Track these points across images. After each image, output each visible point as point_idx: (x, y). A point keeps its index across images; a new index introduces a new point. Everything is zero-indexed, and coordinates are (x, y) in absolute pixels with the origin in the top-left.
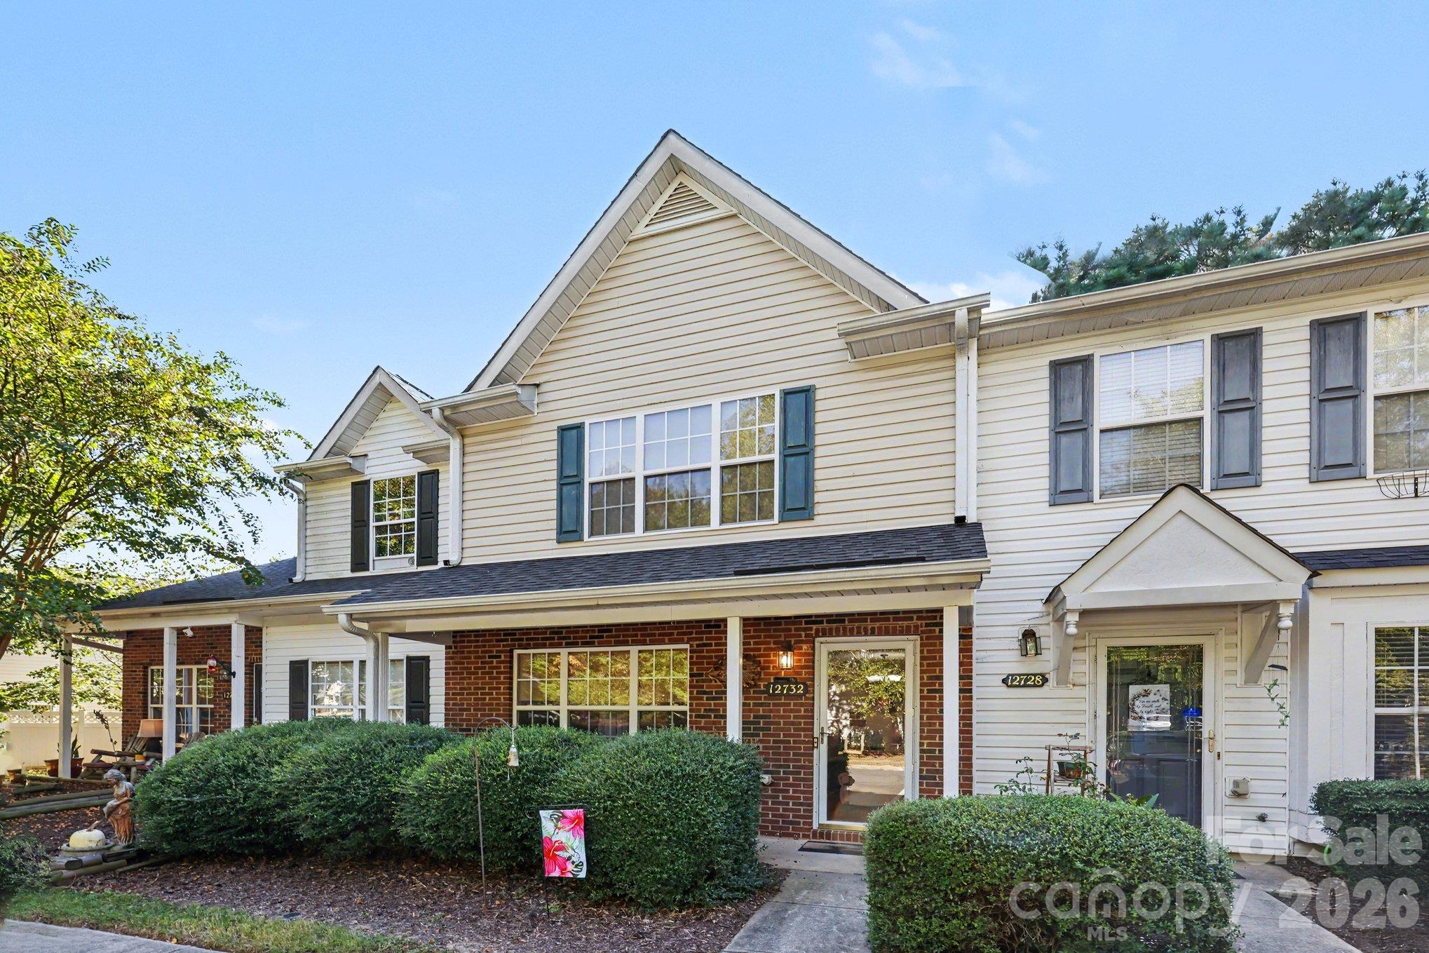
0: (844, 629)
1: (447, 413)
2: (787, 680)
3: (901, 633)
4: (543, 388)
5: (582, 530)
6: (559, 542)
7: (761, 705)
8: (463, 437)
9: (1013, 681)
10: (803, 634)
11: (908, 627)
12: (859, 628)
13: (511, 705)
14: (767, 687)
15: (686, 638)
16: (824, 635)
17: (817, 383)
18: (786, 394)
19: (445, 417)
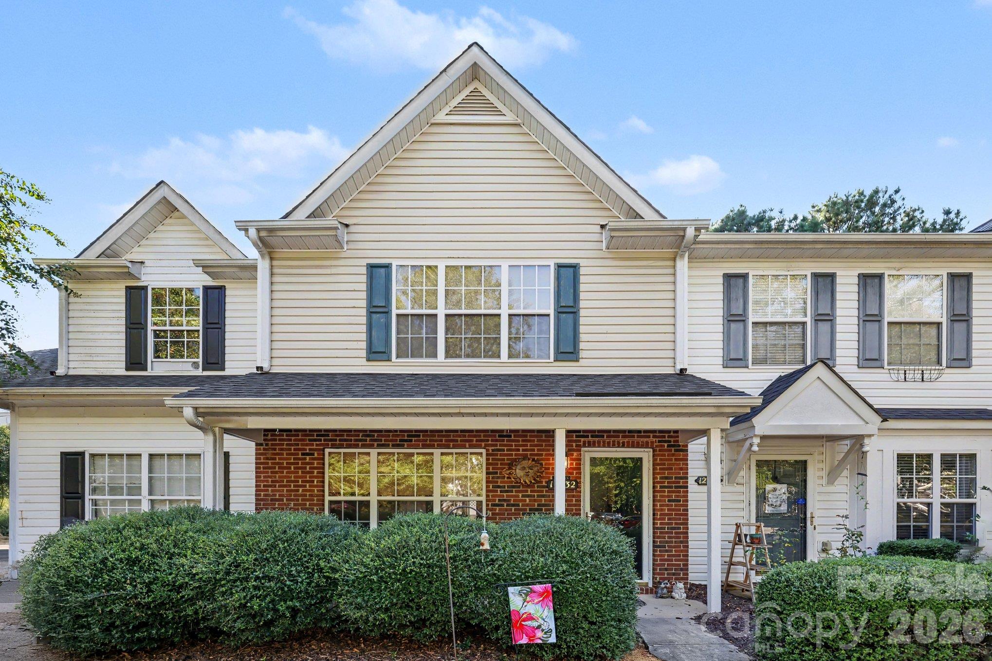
0: (604, 442)
1: (262, 234)
3: (642, 447)
4: (354, 229)
5: (391, 352)
6: (368, 360)
7: (543, 496)
8: (272, 259)
9: (702, 481)
10: (574, 444)
11: (647, 442)
12: (614, 442)
13: (323, 496)
14: (548, 483)
15: (483, 444)
16: (589, 446)
17: (582, 262)
18: (559, 266)
19: (260, 238)
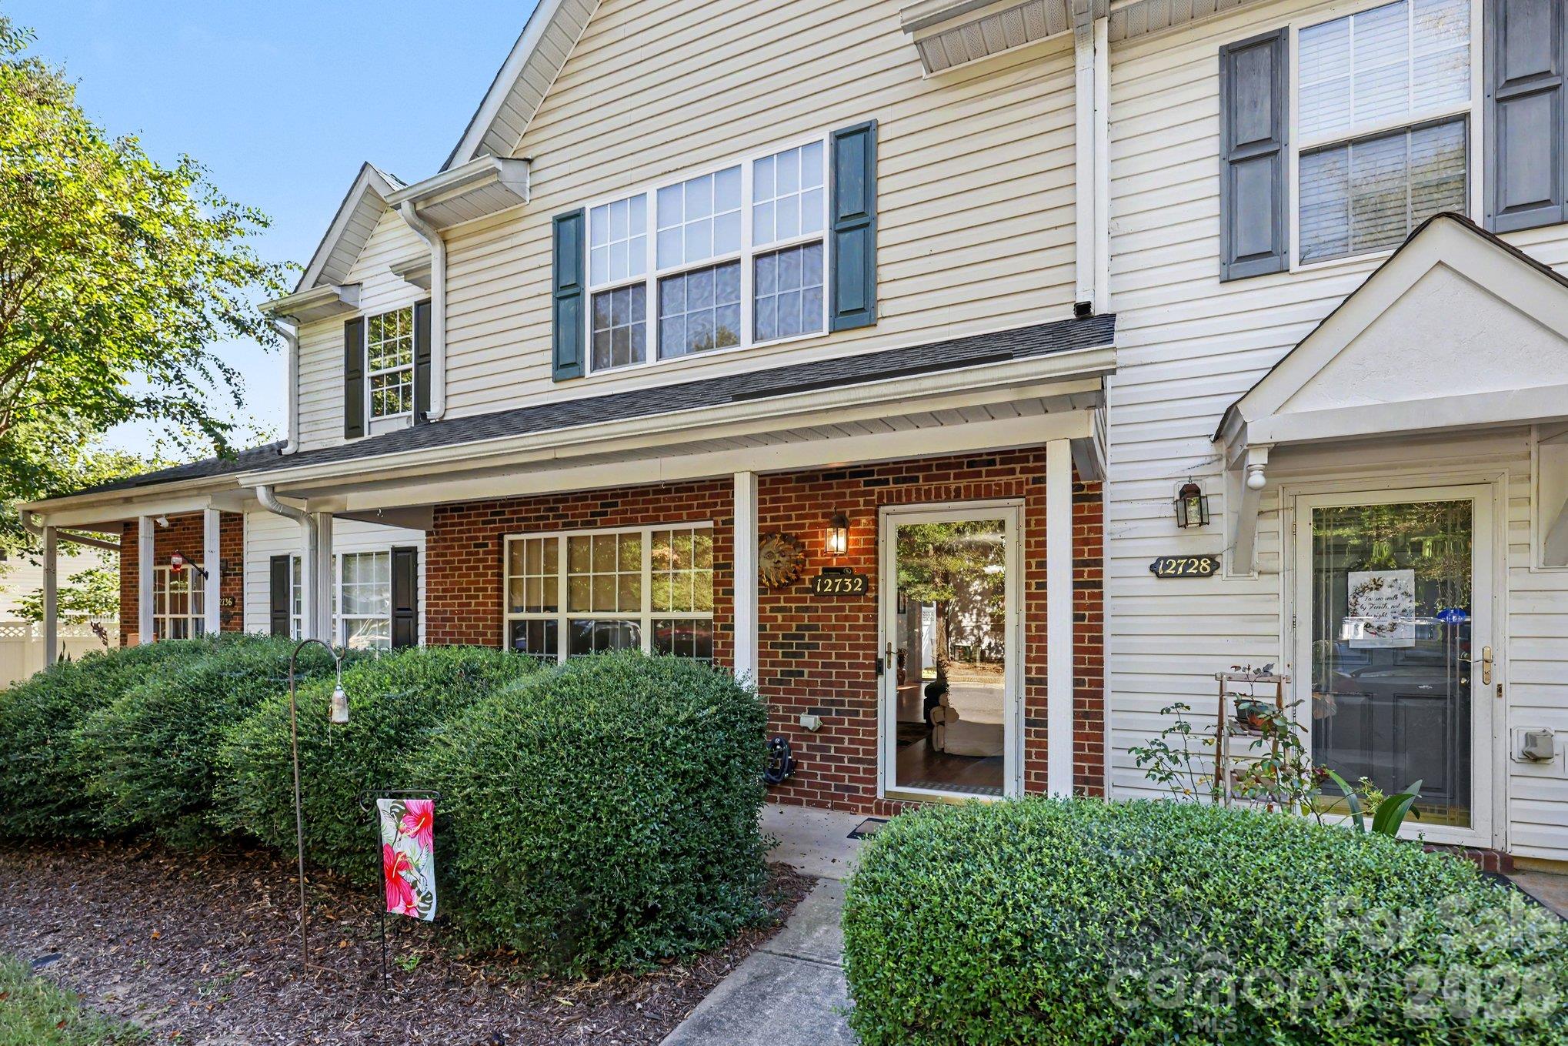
0: (918, 491)
1: (420, 207)
2: (840, 572)
3: (998, 496)
4: (538, 164)
5: (583, 362)
6: (555, 381)
7: (807, 609)
8: (445, 242)
9: (1166, 567)
10: (861, 500)
11: (1008, 485)
12: (938, 489)
13: (501, 613)
14: (814, 582)
15: (708, 511)
16: (890, 503)
17: (881, 116)
18: (839, 137)
19: (419, 214)
